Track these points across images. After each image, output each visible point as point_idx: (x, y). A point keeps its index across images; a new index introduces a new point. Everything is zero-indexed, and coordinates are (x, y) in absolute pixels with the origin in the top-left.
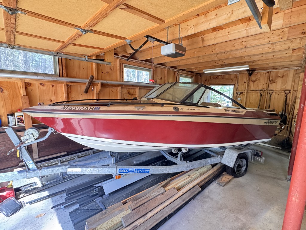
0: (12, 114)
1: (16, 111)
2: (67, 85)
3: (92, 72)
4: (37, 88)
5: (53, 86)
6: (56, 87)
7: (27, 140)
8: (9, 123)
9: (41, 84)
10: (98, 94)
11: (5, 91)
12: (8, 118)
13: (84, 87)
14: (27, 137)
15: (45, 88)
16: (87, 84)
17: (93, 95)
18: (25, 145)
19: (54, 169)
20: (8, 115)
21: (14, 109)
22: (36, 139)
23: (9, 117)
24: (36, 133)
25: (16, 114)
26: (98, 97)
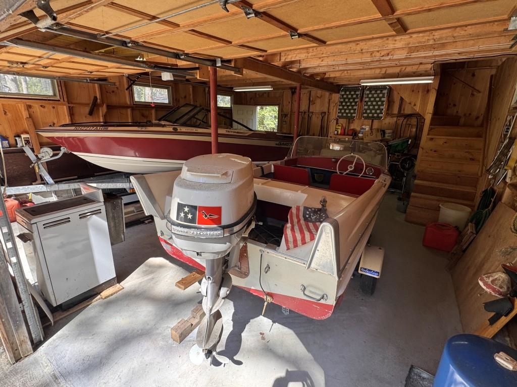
0: (19, 136)
1: (22, 133)
2: (69, 107)
3: (95, 92)
4: (38, 110)
5: (54, 108)
6: (57, 109)
7: (43, 157)
8: (17, 144)
9: (41, 106)
10: (105, 116)
11: (8, 113)
12: (16, 140)
13: (87, 110)
14: (43, 154)
15: (46, 110)
16: (90, 105)
17: (99, 118)
18: (41, 162)
19: (71, 184)
20: (15, 137)
21: (18, 131)
22: (51, 157)
23: (17, 138)
24: (51, 152)
25: (23, 136)
26: (105, 120)
